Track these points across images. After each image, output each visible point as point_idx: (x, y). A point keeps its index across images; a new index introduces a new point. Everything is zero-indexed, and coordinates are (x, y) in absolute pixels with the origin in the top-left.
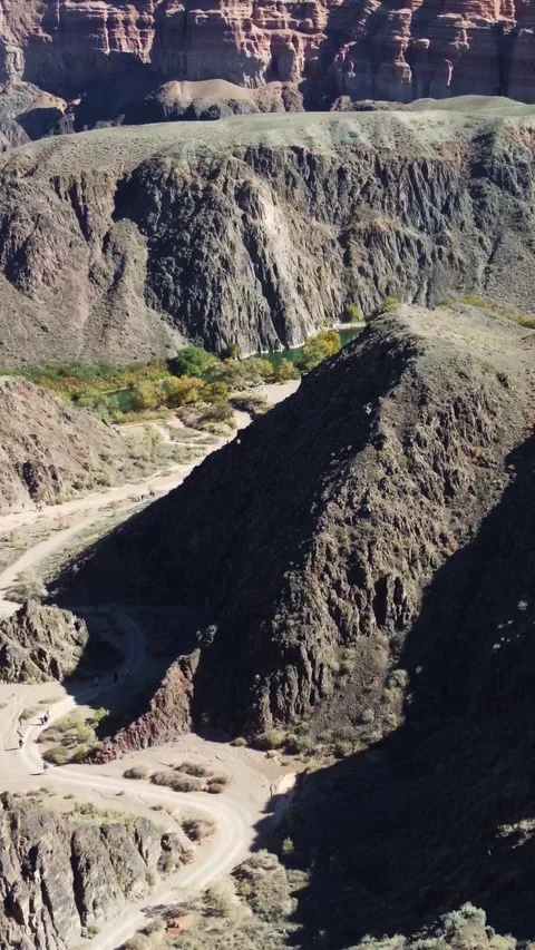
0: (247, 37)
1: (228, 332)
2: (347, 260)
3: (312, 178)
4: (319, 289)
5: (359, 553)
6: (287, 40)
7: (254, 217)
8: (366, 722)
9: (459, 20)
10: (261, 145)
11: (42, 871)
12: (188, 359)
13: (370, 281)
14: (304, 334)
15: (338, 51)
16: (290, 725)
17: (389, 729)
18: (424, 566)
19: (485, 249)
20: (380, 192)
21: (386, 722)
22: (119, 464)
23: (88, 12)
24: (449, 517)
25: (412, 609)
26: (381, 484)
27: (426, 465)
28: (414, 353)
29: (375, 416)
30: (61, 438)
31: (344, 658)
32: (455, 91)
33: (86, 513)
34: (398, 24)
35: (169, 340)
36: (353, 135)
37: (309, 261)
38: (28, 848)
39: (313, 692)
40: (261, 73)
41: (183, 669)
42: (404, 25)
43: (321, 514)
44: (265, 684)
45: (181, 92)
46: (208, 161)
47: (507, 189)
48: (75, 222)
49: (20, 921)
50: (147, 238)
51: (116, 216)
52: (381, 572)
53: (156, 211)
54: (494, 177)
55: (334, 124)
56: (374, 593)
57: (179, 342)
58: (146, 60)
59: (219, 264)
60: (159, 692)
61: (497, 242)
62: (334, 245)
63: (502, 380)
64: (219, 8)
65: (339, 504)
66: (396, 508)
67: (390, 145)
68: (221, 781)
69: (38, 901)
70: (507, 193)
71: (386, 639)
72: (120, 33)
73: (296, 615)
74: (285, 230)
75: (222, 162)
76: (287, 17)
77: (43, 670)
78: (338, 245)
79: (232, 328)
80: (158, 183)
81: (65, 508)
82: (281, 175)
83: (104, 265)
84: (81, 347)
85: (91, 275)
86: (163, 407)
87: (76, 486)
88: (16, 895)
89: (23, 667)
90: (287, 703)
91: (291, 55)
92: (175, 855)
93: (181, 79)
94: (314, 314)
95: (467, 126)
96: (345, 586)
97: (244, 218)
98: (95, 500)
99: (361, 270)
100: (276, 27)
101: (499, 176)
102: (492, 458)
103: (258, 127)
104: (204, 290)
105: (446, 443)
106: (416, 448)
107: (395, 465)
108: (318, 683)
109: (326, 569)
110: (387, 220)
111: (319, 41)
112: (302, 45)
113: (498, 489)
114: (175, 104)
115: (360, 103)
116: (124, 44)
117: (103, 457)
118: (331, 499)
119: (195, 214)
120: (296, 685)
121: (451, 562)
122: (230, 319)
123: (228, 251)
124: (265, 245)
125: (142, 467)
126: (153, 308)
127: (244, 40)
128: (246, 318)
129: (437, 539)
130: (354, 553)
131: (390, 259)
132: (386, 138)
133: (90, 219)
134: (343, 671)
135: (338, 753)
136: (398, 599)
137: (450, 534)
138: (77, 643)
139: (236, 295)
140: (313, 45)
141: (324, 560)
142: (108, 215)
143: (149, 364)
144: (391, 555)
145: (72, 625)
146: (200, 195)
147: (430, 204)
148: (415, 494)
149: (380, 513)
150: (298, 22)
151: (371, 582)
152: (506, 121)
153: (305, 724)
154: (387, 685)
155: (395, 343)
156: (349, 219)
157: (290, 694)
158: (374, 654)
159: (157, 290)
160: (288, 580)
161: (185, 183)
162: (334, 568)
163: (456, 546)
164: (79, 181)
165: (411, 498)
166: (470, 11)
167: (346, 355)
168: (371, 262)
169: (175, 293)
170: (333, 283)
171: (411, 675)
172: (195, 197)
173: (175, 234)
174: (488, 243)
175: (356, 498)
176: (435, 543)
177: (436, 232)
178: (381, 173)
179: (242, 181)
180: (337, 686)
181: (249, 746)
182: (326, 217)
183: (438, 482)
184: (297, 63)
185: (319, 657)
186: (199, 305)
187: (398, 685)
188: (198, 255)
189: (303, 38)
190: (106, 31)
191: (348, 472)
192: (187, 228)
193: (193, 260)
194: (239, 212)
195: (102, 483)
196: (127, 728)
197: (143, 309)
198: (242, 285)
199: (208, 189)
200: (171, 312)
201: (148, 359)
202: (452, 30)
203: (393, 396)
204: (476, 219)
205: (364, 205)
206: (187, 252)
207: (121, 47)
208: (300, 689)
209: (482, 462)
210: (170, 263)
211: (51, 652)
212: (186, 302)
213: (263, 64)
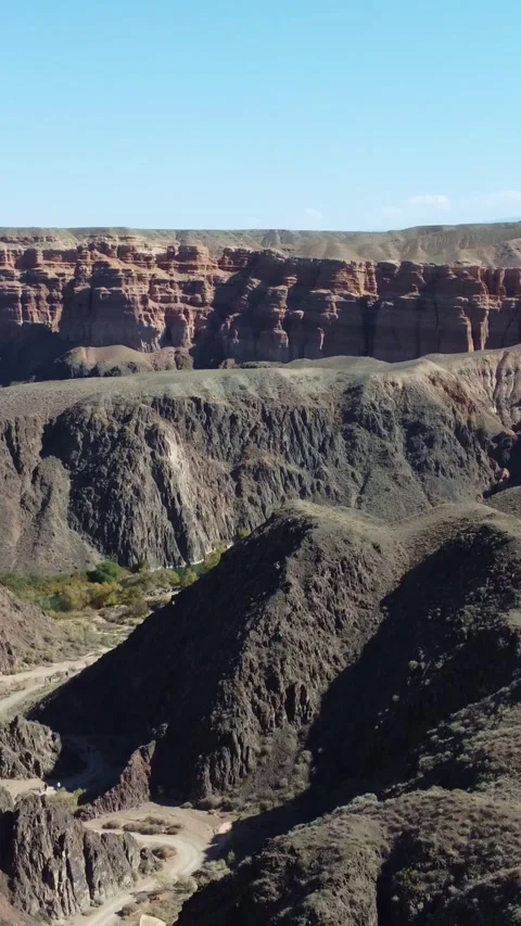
0: (144, 310)
1: (139, 550)
2: (239, 491)
3: (208, 423)
4: (215, 515)
5: (274, 667)
6: (179, 312)
7: (161, 453)
8: (282, 787)
9: (329, 294)
10: (165, 396)
11: (67, 853)
12: (106, 571)
13: (259, 509)
14: (203, 553)
15: (224, 321)
16: (225, 792)
17: (299, 791)
18: (321, 679)
19: (357, 482)
20: (266, 435)
21: (297, 787)
22: (59, 646)
23: (4, 290)
24: (339, 644)
25: (314, 709)
26: (289, 618)
27: (322, 605)
28: (310, 526)
29: (283, 571)
30: (12, 623)
31: (264, 743)
32: (326, 353)
33: (36, 680)
34: (276, 298)
35: (89, 557)
36: (242, 388)
37: (205, 492)
38: (58, 835)
39: (241, 768)
40: (156, 340)
41: (143, 755)
42: (281, 299)
43: (245, 639)
44: (206, 762)
45: (86, 356)
46: (123, 408)
47: (374, 432)
48: (9, 458)
49: (52, 887)
50: (70, 472)
51: (43, 454)
52: (290, 681)
53: (78, 449)
54: (363, 422)
55: (226, 378)
56: (285, 697)
57: (97, 558)
58: (55, 329)
59: (131, 492)
60: (126, 770)
61: (367, 477)
62: (227, 479)
63: (376, 547)
64: (120, 286)
65: (258, 632)
66: (301, 635)
67: (275, 396)
68: (177, 827)
69: (64, 873)
70: (375, 436)
71: (295, 731)
72: (32, 307)
73: (228, 710)
74: (187, 466)
75: (134, 409)
76: (179, 293)
77: (29, 769)
78: (231, 479)
79: (142, 546)
80: (80, 426)
81: (19, 677)
82: (182, 421)
83: (33, 494)
84: (14, 561)
85: (22, 502)
86: (88, 608)
87: (26, 661)
88: (50, 867)
89: (14, 766)
90: (222, 776)
91: (183, 324)
92: (150, 863)
93: (86, 346)
94: (211, 537)
95: (339, 381)
96: (264, 691)
97: (153, 454)
98: (42, 672)
99: (251, 500)
100: (170, 302)
101: (367, 421)
102: (371, 602)
103: (162, 381)
104: (119, 514)
105: (336, 590)
106: (314, 593)
107: (299, 604)
108: (245, 761)
109: (250, 678)
110: (273, 458)
111: (207, 313)
112: (192, 316)
113: (376, 624)
114: (81, 366)
115: (246, 363)
116: (35, 316)
117: (46, 640)
118: (252, 628)
119: (111, 451)
120: (229, 763)
121: (342, 676)
122: (140, 538)
123: (139, 481)
124: (170, 476)
125: (77, 649)
126: (75, 529)
127: (141, 312)
128: (154, 539)
129: (331, 660)
130: (270, 667)
131: (276, 491)
132: (270, 391)
133: (22, 456)
134: (264, 753)
135: (263, 808)
136: (303, 701)
137: (340, 656)
138: (54, 751)
139: (146, 519)
140: (201, 317)
141: (248, 671)
142: (37, 453)
143: (72, 576)
144: (297, 669)
145: (49, 737)
146: (116, 436)
147: (309, 445)
148: (314, 625)
149: (289, 638)
150: (189, 297)
151: (283, 689)
152: (372, 376)
153: (236, 791)
154: (297, 761)
155: (295, 522)
156: (240, 457)
157: (225, 769)
158: (286, 740)
159: (78, 515)
160: (222, 686)
161: (103, 426)
162: (256, 677)
163: (345, 664)
164: (13, 425)
165: (311, 629)
166: (336, 287)
167: (257, 535)
168: (259, 493)
169: (94, 517)
170: (226, 511)
171: (315, 754)
172: (112, 438)
173: (95, 468)
174: (359, 477)
175: (270, 628)
176: (329, 662)
177: (314, 468)
178: (267, 419)
179: (151, 424)
180: (259, 764)
181: (195, 808)
182: (220, 455)
183: (331, 618)
184: (188, 331)
185: (246, 741)
186: (114, 527)
187: (305, 761)
188: (115, 485)
189: (194, 311)
190: (20, 305)
191: (264, 609)
192: (105, 463)
193: (109, 490)
194: (148, 450)
195: (47, 659)
196: (103, 795)
197: (67, 531)
198: (151, 508)
199: (122, 431)
200: (90, 532)
201: (71, 571)
202: (323, 303)
203: (295, 556)
204: (348, 458)
205: (252, 446)
206: (105, 483)
207: (32, 319)
208: (232, 765)
209: (363, 605)
210: (89, 492)
211: (35, 756)
212: (103, 524)
213: (158, 332)
